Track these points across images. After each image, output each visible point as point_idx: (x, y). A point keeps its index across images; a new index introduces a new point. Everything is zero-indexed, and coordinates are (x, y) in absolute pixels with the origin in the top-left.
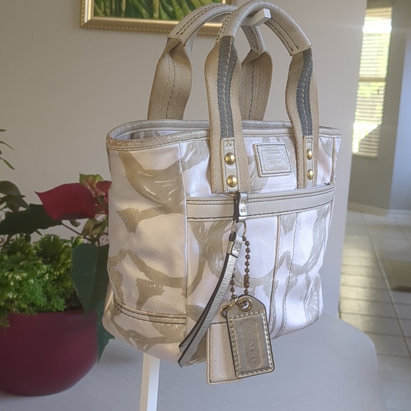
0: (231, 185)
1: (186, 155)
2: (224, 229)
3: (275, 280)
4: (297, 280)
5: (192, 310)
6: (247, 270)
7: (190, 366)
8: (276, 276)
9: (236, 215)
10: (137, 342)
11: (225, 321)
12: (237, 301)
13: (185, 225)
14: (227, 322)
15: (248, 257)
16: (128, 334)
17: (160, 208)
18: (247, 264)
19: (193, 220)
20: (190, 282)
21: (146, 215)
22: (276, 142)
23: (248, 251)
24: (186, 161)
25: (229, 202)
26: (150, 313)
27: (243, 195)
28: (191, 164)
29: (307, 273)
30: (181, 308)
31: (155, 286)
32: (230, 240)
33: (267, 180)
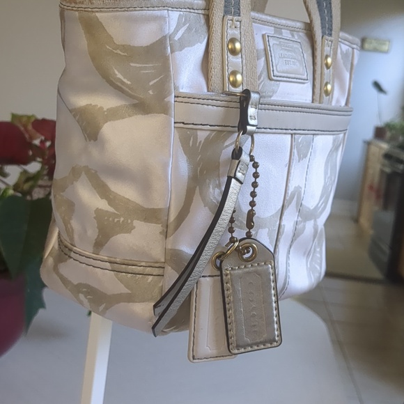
0: (234, 84)
1: (177, 30)
2: (223, 143)
3: (282, 224)
4: (304, 227)
5: (173, 256)
6: (252, 204)
7: (165, 336)
8: (283, 218)
9: (243, 124)
10: (90, 300)
11: (218, 273)
12: (238, 246)
13: (170, 133)
14: (221, 275)
15: (255, 185)
16: (78, 289)
17: (135, 106)
18: (253, 194)
19: (182, 125)
20: (172, 217)
21: (113, 115)
22: (289, 36)
23: (256, 175)
24: (176, 38)
25: (233, 104)
26: (112, 259)
27: (254, 96)
28: (183, 44)
29: (315, 221)
30: (158, 253)
31: (122, 219)
32: (233, 158)
33: (278, 86)
